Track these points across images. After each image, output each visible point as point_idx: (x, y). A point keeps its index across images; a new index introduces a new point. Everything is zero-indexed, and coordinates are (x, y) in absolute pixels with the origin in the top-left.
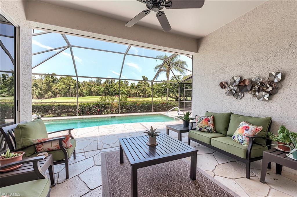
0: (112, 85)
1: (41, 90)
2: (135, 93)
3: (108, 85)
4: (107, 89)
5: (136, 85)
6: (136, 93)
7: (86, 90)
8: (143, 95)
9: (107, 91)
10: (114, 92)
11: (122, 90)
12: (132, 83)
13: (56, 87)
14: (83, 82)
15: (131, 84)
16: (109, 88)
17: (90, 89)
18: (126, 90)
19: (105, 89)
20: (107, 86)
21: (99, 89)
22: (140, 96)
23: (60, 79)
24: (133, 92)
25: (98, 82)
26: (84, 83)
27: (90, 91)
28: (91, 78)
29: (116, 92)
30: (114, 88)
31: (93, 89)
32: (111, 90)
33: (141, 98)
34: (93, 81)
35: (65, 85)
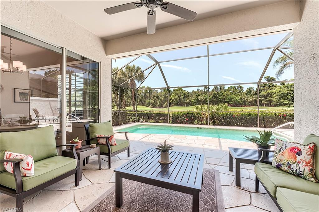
0: (221, 93)
1: (161, 101)
2: (253, 101)
3: (216, 93)
4: (214, 97)
5: (255, 89)
6: (256, 100)
7: (194, 99)
8: (266, 102)
9: (215, 99)
10: (223, 100)
11: (234, 98)
12: (249, 88)
13: (171, 98)
14: (192, 91)
15: (247, 89)
16: (217, 96)
17: (198, 98)
18: (240, 97)
19: (212, 97)
20: (214, 94)
21: (206, 98)
22: (262, 105)
23: (174, 91)
24: (251, 99)
25: (205, 91)
26: (193, 93)
27: (197, 100)
28: (198, 87)
29: (225, 100)
30: (224, 96)
31: (200, 98)
32: (220, 98)
33: (264, 107)
34: (201, 90)
35: (177, 96)
